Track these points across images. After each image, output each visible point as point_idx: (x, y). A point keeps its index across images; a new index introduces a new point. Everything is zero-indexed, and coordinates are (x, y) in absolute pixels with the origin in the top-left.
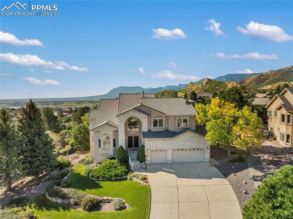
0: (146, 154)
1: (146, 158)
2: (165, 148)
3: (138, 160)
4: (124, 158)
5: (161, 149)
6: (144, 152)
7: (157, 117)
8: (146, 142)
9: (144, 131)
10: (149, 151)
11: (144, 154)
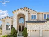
0: (28, 32)
1: (27, 35)
2: (38, 29)
3: (23, 36)
4: (15, 34)
5: (36, 30)
6: (27, 31)
7: (33, 14)
8: (28, 25)
9: (27, 20)
10: (29, 31)
11: (27, 33)
